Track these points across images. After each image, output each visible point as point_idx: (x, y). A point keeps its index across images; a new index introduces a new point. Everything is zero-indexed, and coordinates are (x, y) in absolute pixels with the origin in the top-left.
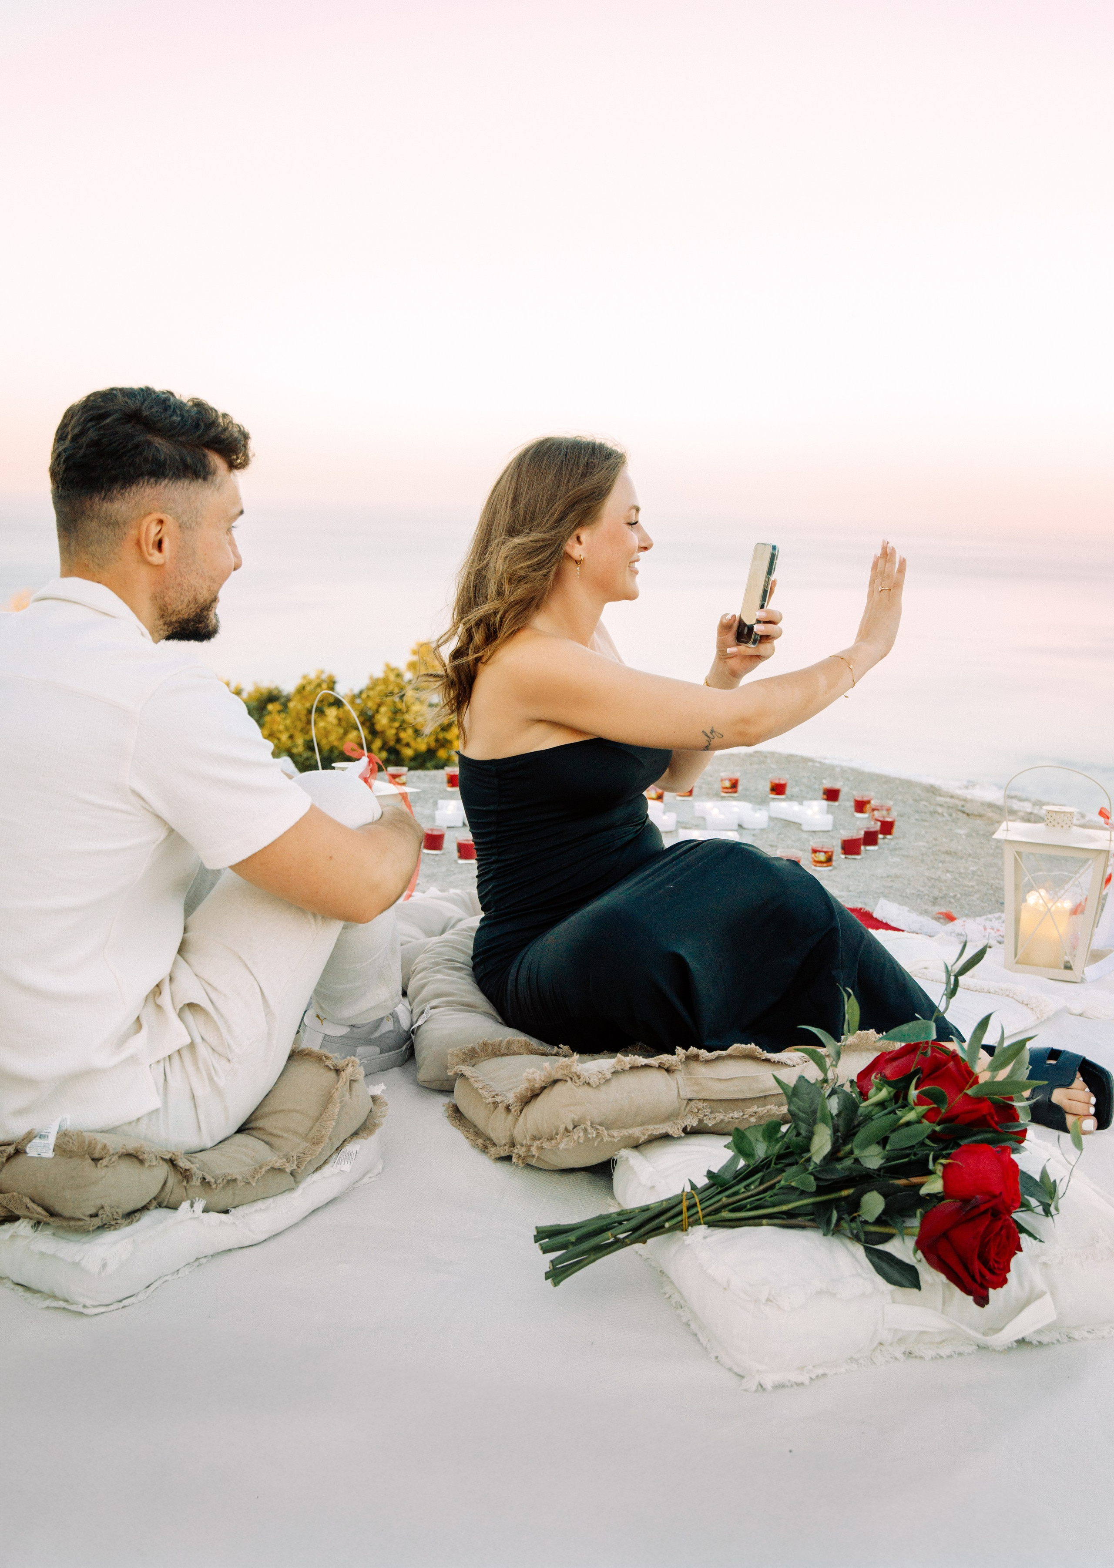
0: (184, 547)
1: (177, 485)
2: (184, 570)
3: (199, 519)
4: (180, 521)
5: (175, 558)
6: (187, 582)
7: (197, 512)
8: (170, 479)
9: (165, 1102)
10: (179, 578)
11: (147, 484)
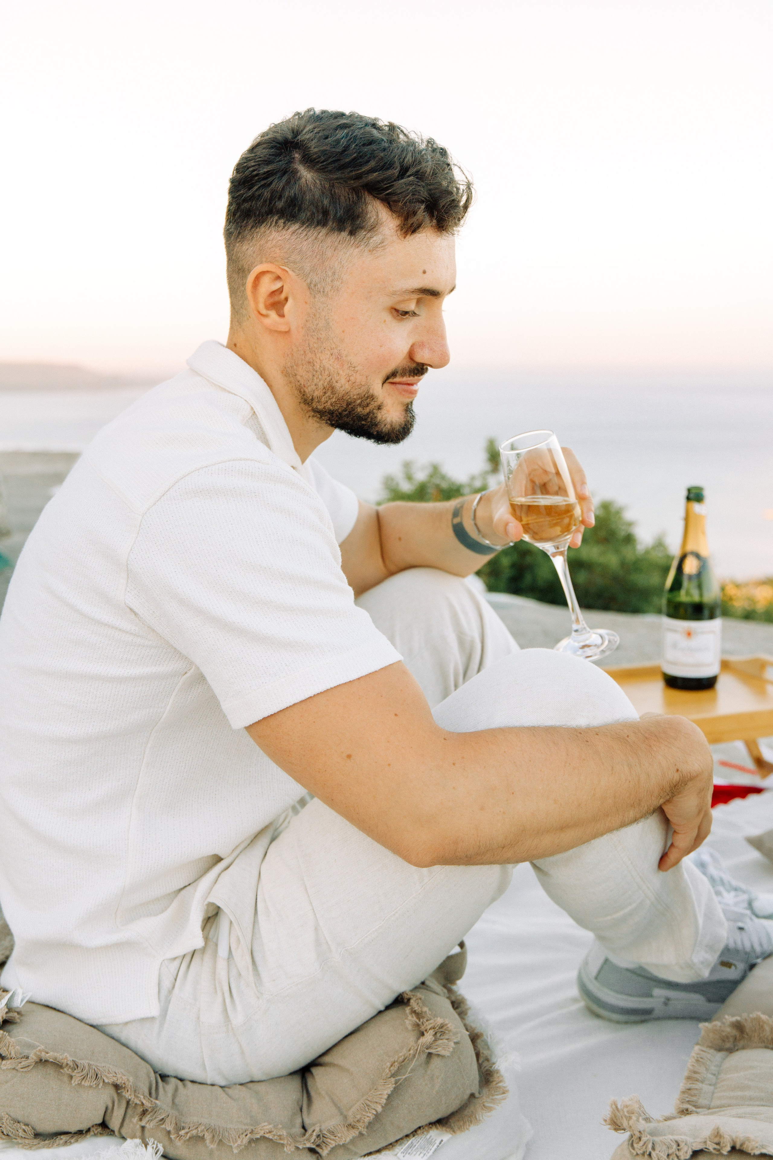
0: (315, 315)
1: (309, 233)
2: (315, 345)
3: (337, 283)
4: (309, 281)
5: (302, 328)
6: (319, 361)
7: (334, 273)
8: (303, 223)
9: (164, 1012)
10: (309, 355)
11: (275, 225)
